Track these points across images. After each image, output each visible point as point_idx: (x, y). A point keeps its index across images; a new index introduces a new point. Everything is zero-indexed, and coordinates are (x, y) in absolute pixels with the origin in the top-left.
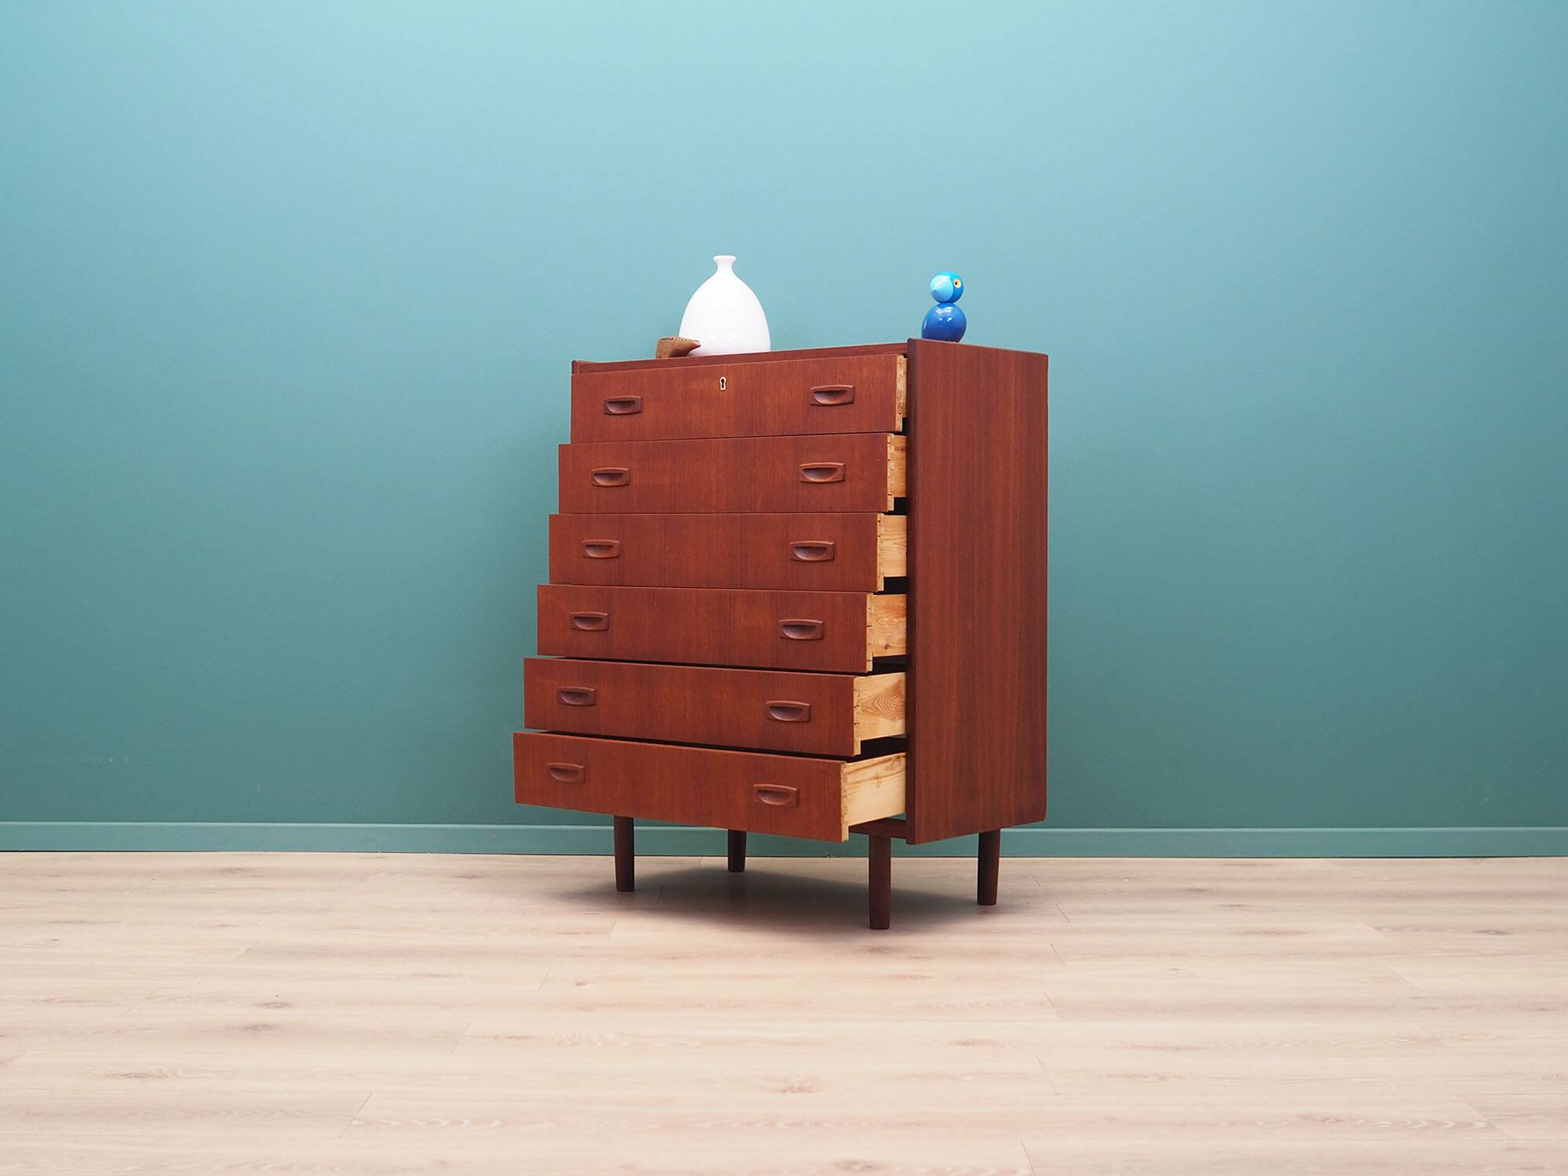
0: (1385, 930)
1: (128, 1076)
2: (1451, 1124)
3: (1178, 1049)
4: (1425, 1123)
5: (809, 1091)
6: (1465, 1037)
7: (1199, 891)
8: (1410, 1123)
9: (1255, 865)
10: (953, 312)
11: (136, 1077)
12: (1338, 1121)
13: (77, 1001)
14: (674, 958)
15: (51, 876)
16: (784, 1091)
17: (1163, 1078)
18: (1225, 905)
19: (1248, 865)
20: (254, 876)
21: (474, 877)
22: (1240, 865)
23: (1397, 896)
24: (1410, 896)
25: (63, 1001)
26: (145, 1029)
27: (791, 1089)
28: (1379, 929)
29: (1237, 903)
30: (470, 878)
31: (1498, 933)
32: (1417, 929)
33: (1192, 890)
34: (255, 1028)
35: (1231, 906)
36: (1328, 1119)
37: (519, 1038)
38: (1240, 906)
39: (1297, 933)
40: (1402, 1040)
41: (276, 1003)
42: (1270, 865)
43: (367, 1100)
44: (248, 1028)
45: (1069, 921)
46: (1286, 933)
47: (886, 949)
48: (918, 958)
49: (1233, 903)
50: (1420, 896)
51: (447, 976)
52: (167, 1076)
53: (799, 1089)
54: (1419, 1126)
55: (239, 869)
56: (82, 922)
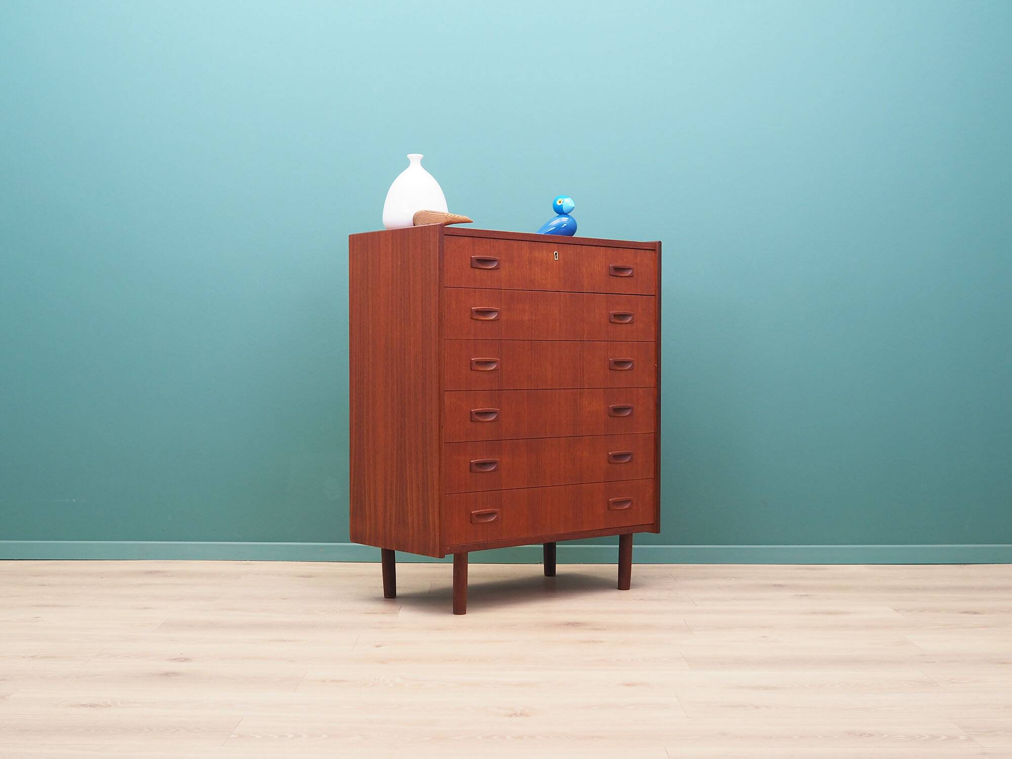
0: (901, 611)
1: (85, 706)
2: (944, 737)
3: (766, 688)
4: (927, 737)
5: (527, 715)
6: (953, 681)
7: (781, 586)
8: (918, 737)
9: (817, 569)
11: (90, 706)
12: (871, 735)
14: (439, 629)
15: (35, 576)
16: (511, 716)
17: (757, 707)
18: (797, 595)
19: (813, 569)
21: (310, 577)
22: (808, 569)
23: (909, 589)
24: (917, 589)
25: (42, 657)
26: (96, 675)
27: (516, 715)
28: (897, 611)
29: (805, 594)
30: (307, 577)
31: (975, 613)
32: (922, 610)
33: (775, 585)
34: (167, 674)
35: (801, 596)
36: (864, 734)
37: (339, 681)
38: (807, 595)
39: (844, 613)
40: (913, 683)
41: (181, 658)
42: (827, 569)
43: (240, 722)
44: (163, 674)
45: (696, 605)
46: (837, 613)
47: (577, 623)
48: (597, 629)
49: (802, 594)
50: (925, 589)
51: (292, 641)
52: (111, 706)
53: (521, 715)
54: (923, 738)
55: (157, 572)
56: (55, 606)
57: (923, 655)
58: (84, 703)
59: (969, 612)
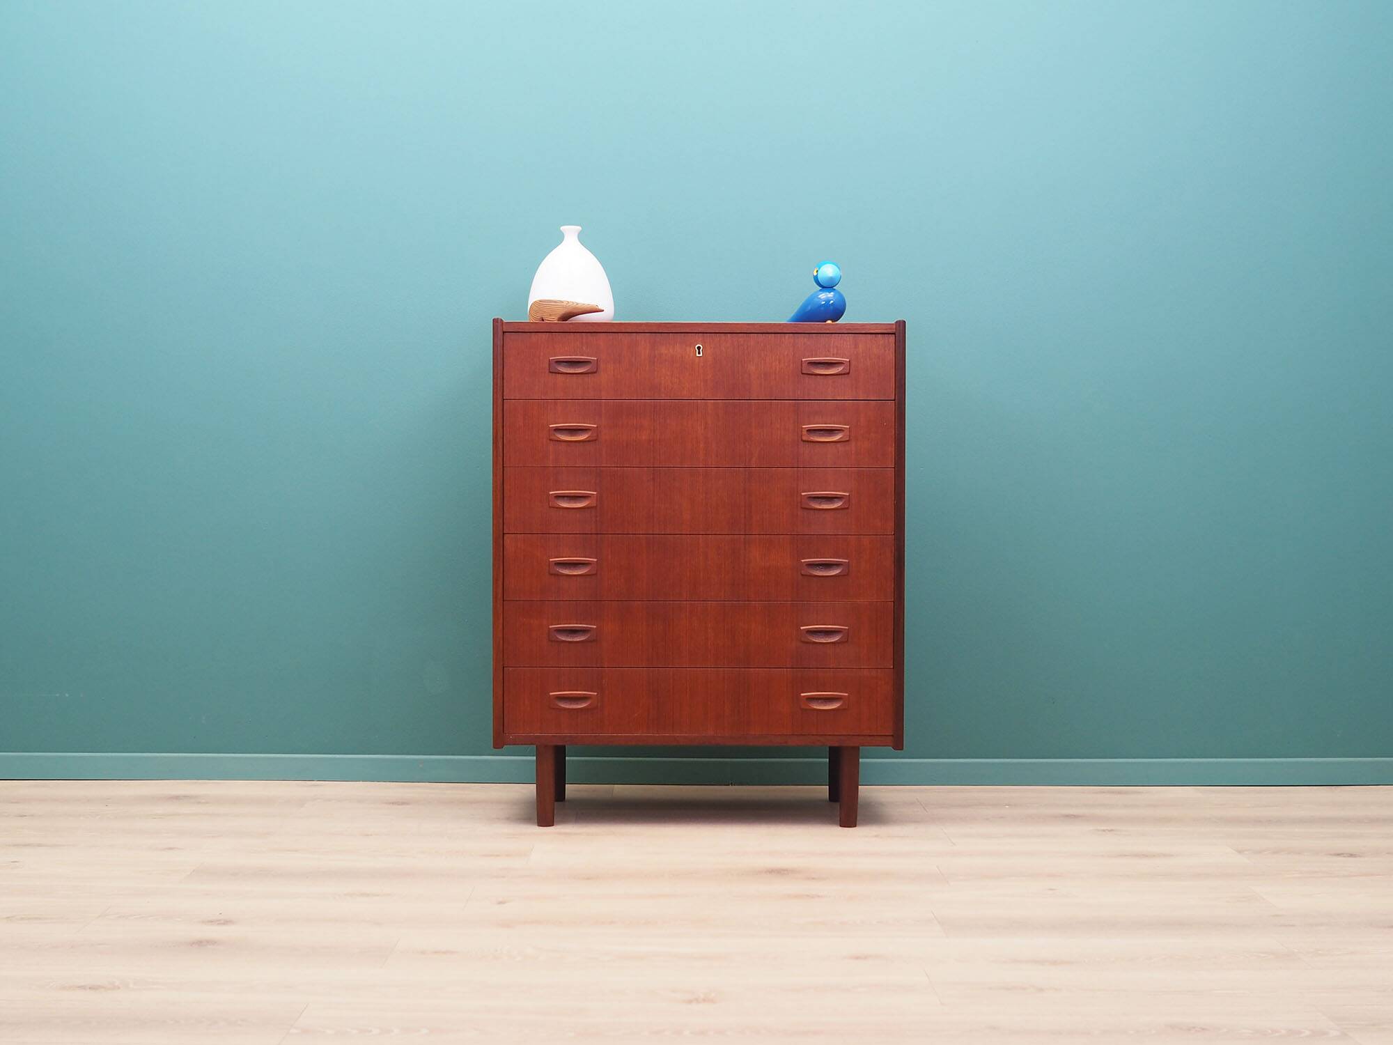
0: (1246, 852)
1: (83, 988)
2: (1307, 1033)
3: (1054, 963)
4: (1283, 1032)
5: (712, 1001)
6: (1320, 952)
7: (1075, 817)
8: (1270, 1031)
9: (1126, 793)
10: (834, 296)
11: (90, 988)
12: (1203, 1029)
13: (36, 919)
14: (588, 879)
15: (12, 803)
16: (690, 1002)
17: (1041, 990)
18: (1098, 830)
19: (1120, 793)
20: (199, 803)
21: (403, 803)
22: (1113, 792)
23: (1257, 821)
24: (1270, 821)
25: (22, 919)
26: (100, 944)
27: (697, 1000)
28: (1240, 852)
29: (1109, 828)
30: (399, 805)
31: (1351, 855)
32: (1276, 852)
33: (1067, 816)
34: (200, 943)
35: (1104, 831)
36: (1194, 1028)
37: (445, 953)
38: (1112, 830)
39: (1165, 855)
40: (1263, 955)
41: (219, 920)
42: (1139, 793)
43: (303, 1011)
44: (193, 943)
45: (954, 844)
46: (1154, 856)
47: (784, 870)
48: (813, 879)
49: (1105, 828)
50: (1279, 822)
51: (378, 895)
52: (119, 988)
53: (704, 1000)
54: (1277, 1034)
55: (185, 797)
56: (39, 845)
57: (1277, 916)
58: (83, 984)
59: (1343, 854)
